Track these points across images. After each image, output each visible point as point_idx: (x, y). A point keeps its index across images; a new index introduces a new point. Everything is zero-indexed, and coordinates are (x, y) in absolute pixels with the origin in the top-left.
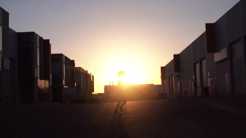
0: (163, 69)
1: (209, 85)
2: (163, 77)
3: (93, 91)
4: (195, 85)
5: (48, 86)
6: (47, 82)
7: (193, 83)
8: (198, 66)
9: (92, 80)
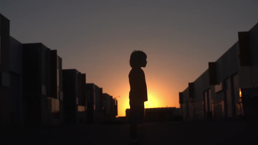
0: (181, 94)
1: (213, 110)
2: (181, 102)
3: (117, 114)
4: (204, 109)
5: (84, 110)
6: (84, 107)
7: (203, 108)
8: (206, 93)
9: (116, 104)
